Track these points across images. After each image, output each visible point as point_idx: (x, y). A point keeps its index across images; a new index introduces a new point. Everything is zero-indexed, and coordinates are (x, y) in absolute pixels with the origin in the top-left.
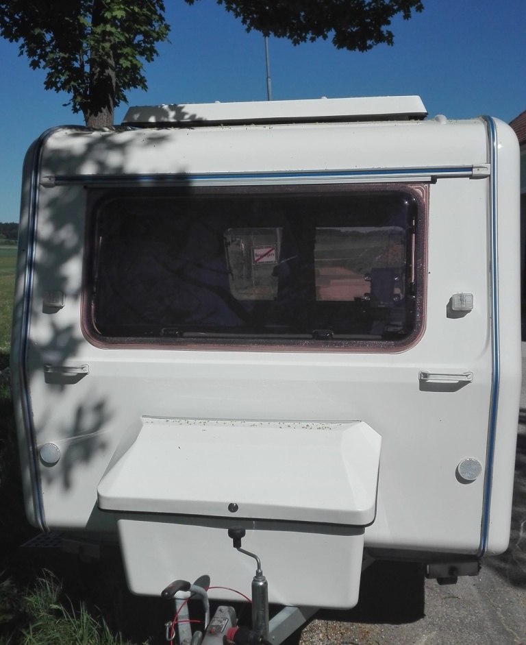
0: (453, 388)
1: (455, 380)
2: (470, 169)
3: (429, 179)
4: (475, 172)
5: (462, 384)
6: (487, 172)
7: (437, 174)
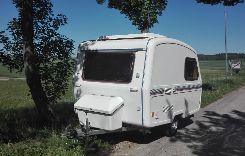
0: (135, 91)
1: (135, 90)
2: (143, 49)
3: (136, 51)
4: (144, 50)
5: (137, 91)
6: (146, 50)
7: (137, 50)
